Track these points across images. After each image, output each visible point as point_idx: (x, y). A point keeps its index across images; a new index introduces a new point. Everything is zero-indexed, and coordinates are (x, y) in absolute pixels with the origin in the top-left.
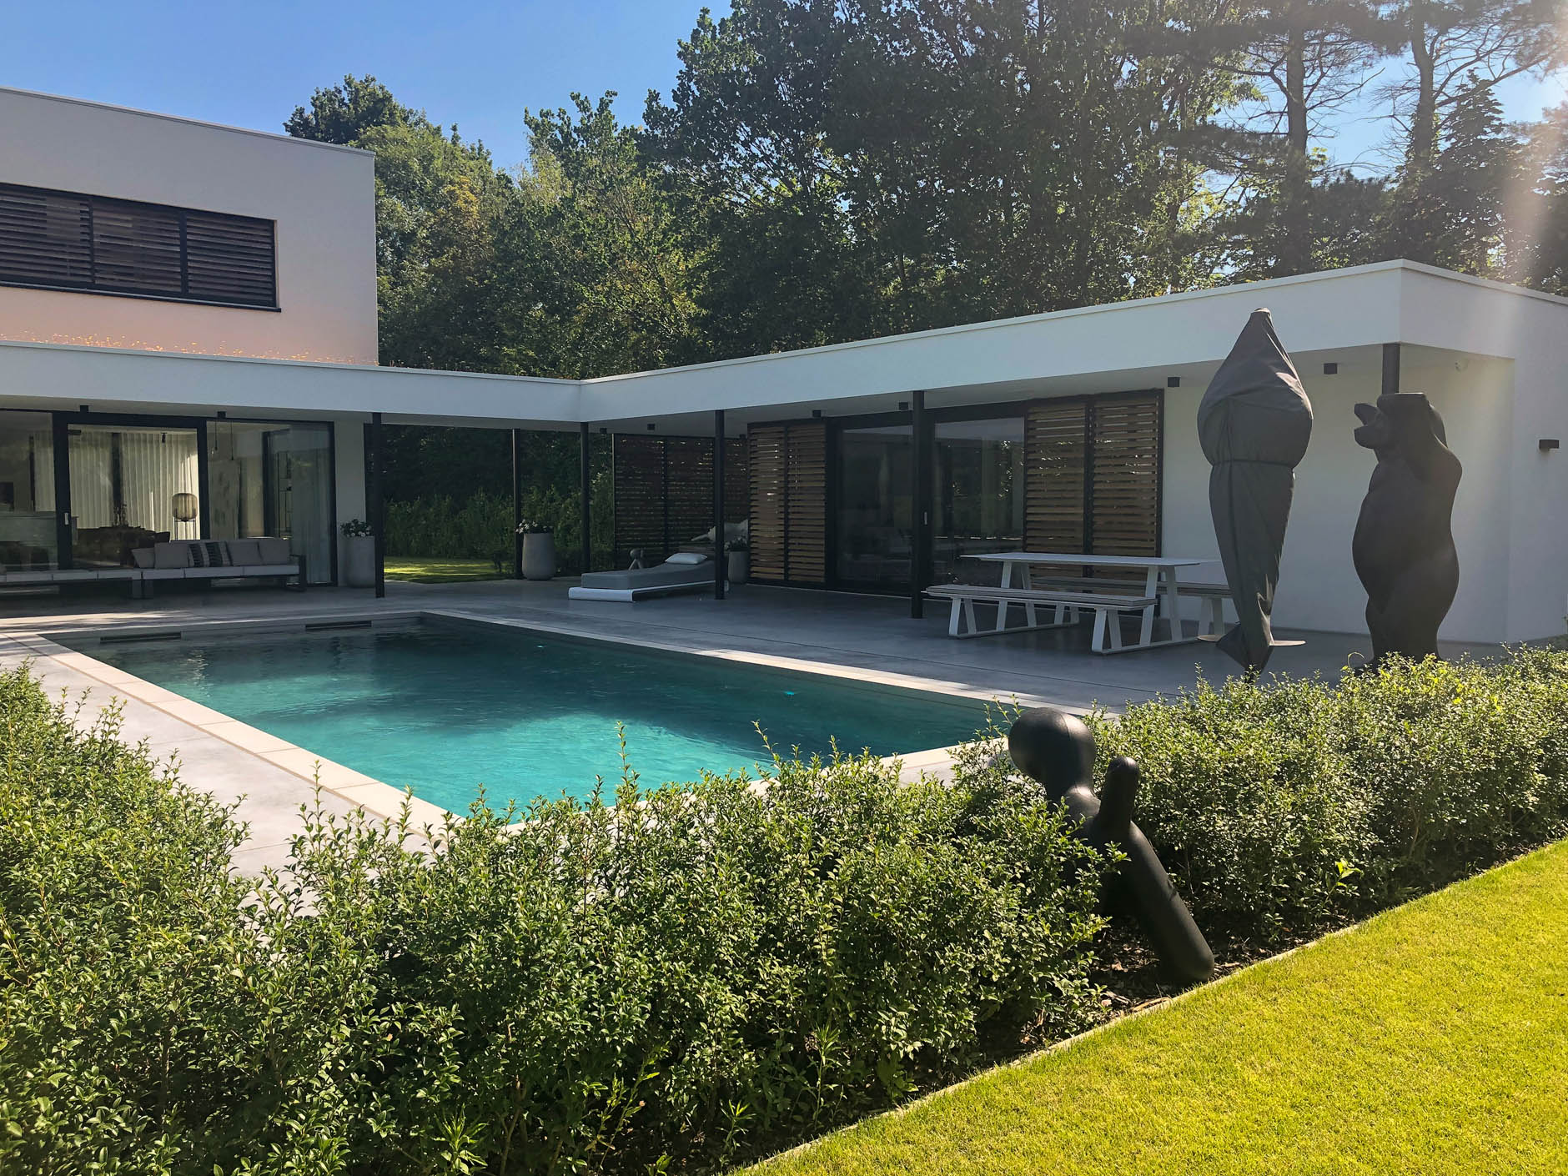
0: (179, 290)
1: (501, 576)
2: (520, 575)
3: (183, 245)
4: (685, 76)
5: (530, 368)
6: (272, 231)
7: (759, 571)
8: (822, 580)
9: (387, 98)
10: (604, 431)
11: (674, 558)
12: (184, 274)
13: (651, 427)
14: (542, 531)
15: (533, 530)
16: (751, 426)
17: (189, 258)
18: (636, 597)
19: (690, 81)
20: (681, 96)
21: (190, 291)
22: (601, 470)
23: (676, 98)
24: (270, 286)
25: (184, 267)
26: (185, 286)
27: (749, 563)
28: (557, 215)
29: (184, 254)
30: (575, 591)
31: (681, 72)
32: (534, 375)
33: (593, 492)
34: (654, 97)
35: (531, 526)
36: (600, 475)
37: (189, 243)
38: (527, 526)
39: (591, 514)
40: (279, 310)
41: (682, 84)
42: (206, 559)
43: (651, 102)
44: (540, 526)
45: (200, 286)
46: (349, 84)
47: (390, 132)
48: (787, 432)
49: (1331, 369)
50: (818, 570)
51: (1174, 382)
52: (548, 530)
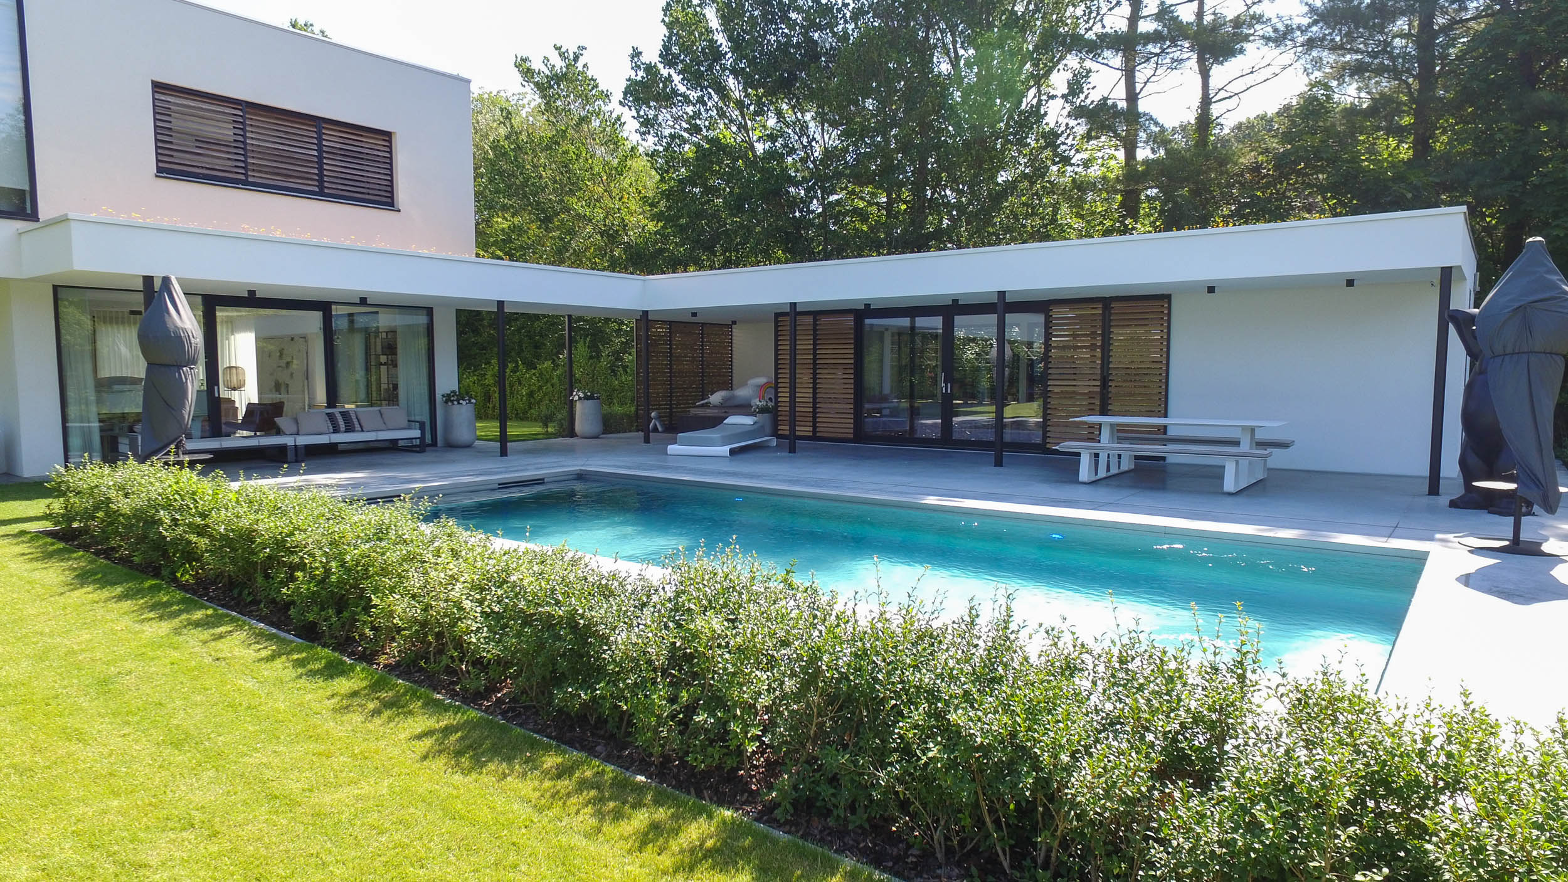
0: (316, 189)
2: (572, 433)
3: (320, 151)
6: (390, 141)
8: (851, 436)
12: (321, 175)
13: (694, 314)
14: (593, 398)
15: (587, 398)
17: (325, 161)
18: (733, 452)
21: (326, 191)
24: (389, 189)
25: (321, 169)
26: (321, 187)
27: (775, 423)
29: (320, 157)
30: (672, 449)
35: (585, 394)
37: (325, 149)
38: (581, 395)
40: (397, 210)
41: (665, 47)
42: (342, 427)
43: (634, 57)
44: (592, 395)
45: (334, 186)
48: (815, 320)
49: (1350, 283)
50: (846, 426)
51: (1211, 290)
52: (597, 398)
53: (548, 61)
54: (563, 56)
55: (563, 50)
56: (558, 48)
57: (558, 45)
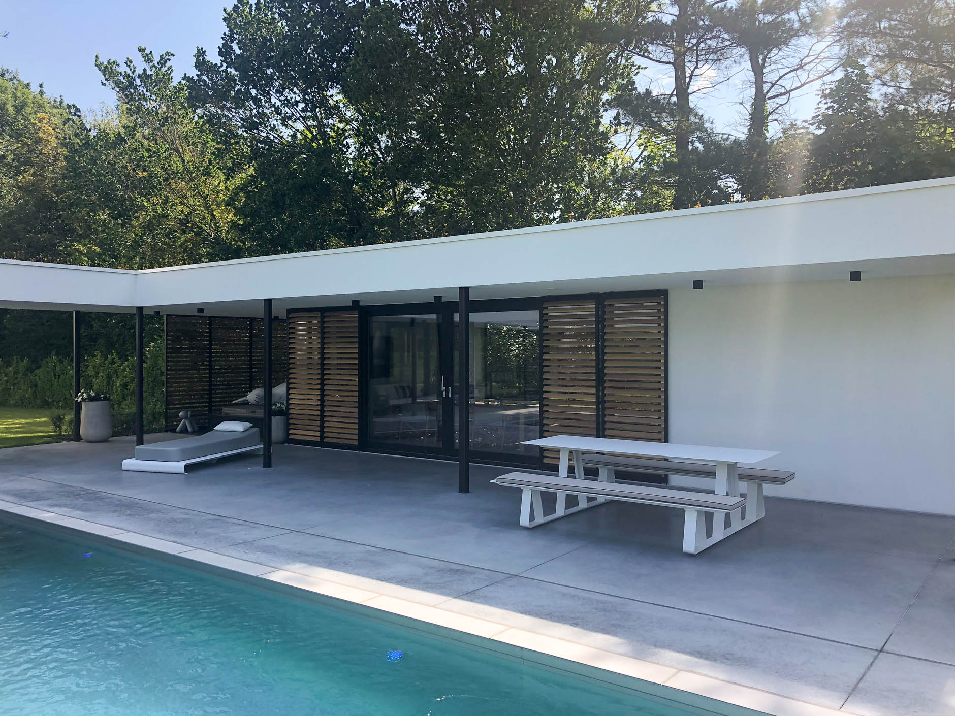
1: (60, 438)
2: (77, 438)
4: (228, 38)
5: (95, 261)
7: (297, 433)
8: (356, 443)
10: (158, 313)
13: (201, 311)
14: (100, 400)
15: (91, 399)
16: (289, 311)
18: (188, 468)
19: (232, 42)
20: (225, 51)
22: (154, 340)
23: (220, 54)
27: (288, 427)
28: (120, 140)
30: (129, 463)
31: (225, 34)
32: (99, 265)
33: (147, 358)
34: (201, 53)
35: (89, 395)
36: (152, 344)
38: (85, 396)
39: (145, 374)
41: (225, 45)
43: (198, 57)
44: (98, 395)
48: (323, 317)
49: (855, 276)
50: (351, 434)
51: (698, 285)
52: (106, 399)
53: (131, 62)
54: (148, 58)
55: (147, 51)
56: (141, 50)
57: (143, 47)
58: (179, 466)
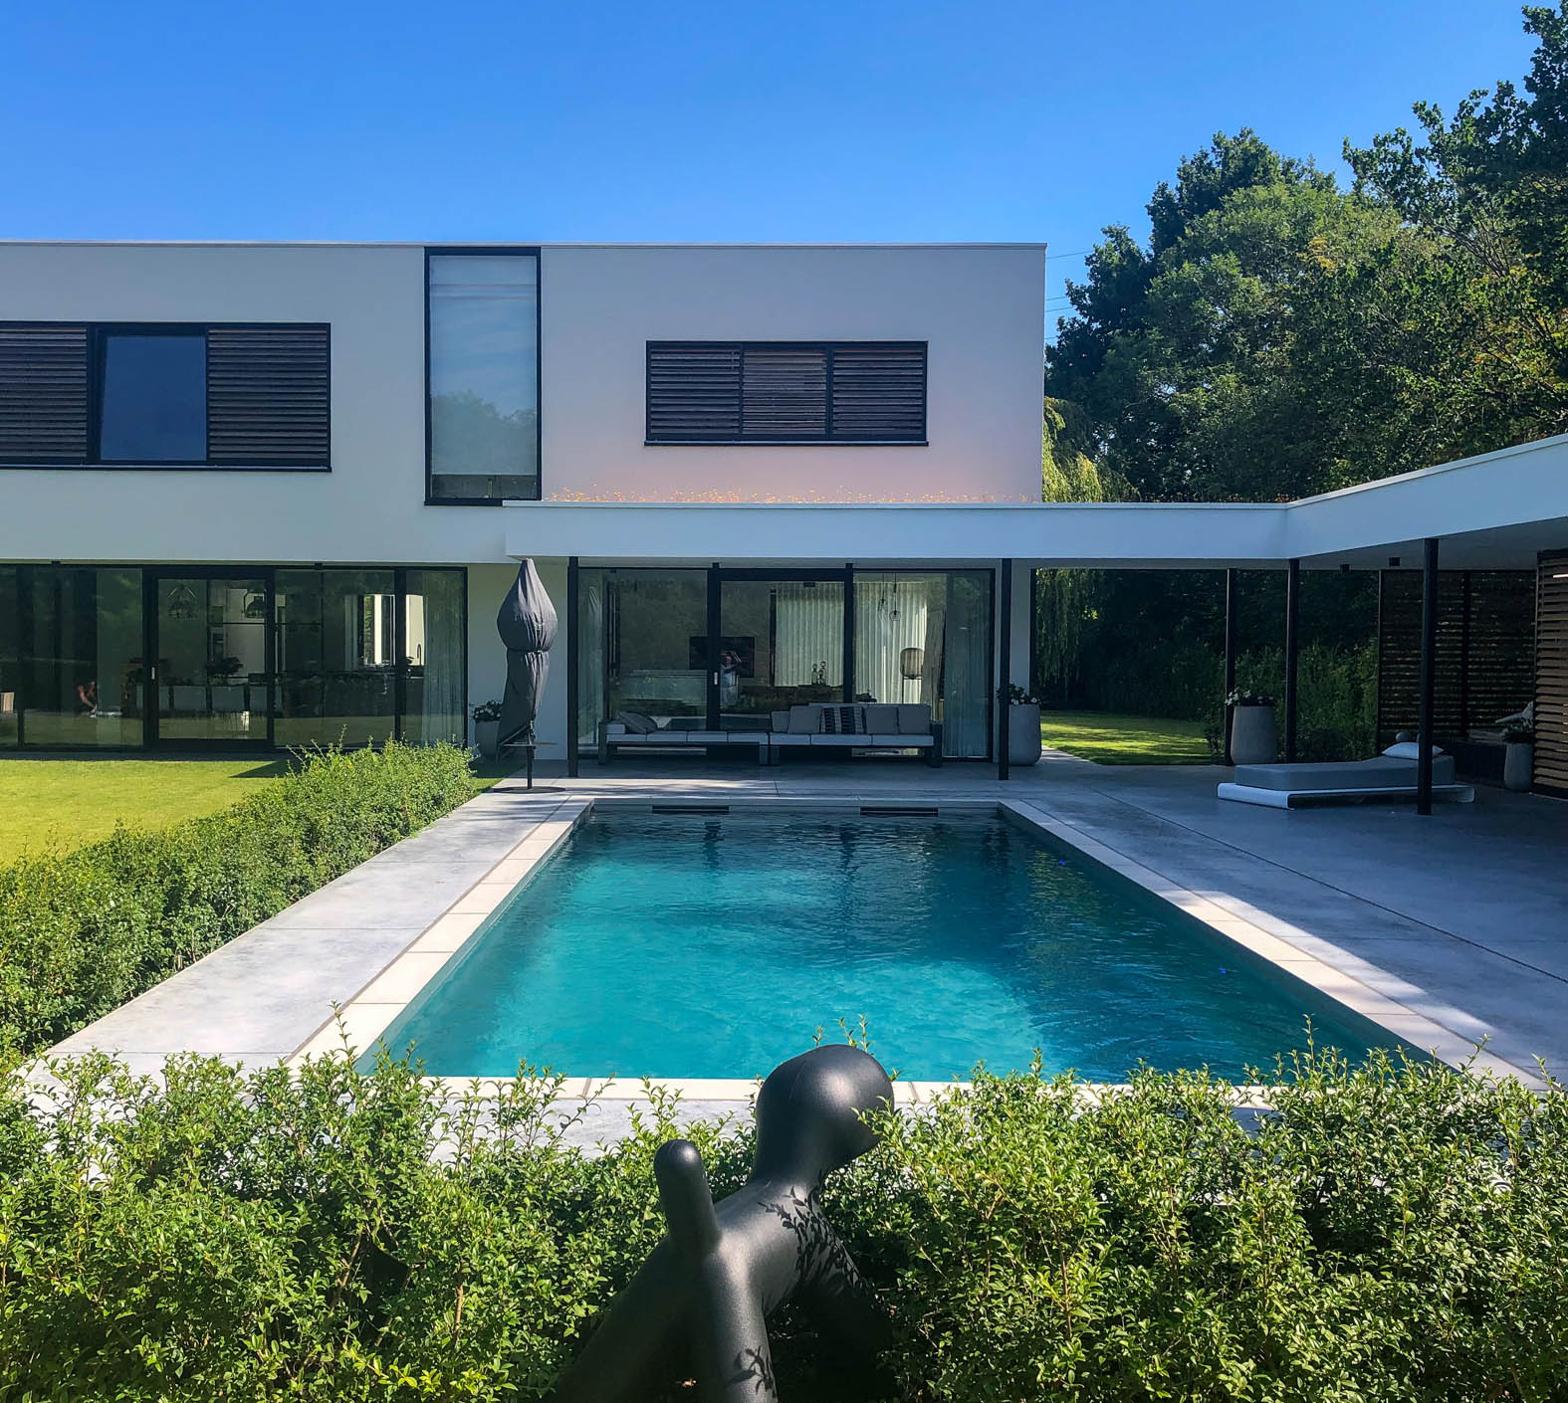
0: (824, 432)
2: (1229, 760)
3: (830, 382)
6: (926, 354)
9: (1262, 152)
11: (1391, 751)
12: (829, 413)
13: (1395, 561)
14: (1256, 704)
15: (1244, 702)
16: (1542, 556)
17: (835, 395)
18: (1293, 802)
21: (835, 432)
24: (919, 417)
25: (830, 406)
26: (830, 428)
27: (1533, 761)
29: (830, 392)
30: (1226, 789)
35: (1243, 697)
37: (836, 380)
38: (1238, 696)
40: (927, 444)
42: (839, 726)
44: (1257, 696)
45: (845, 424)
46: (1217, 144)
47: (1261, 193)
52: (1266, 703)
54: (1430, 119)
56: (1416, 109)
57: (1418, 103)
58: (1280, 797)
